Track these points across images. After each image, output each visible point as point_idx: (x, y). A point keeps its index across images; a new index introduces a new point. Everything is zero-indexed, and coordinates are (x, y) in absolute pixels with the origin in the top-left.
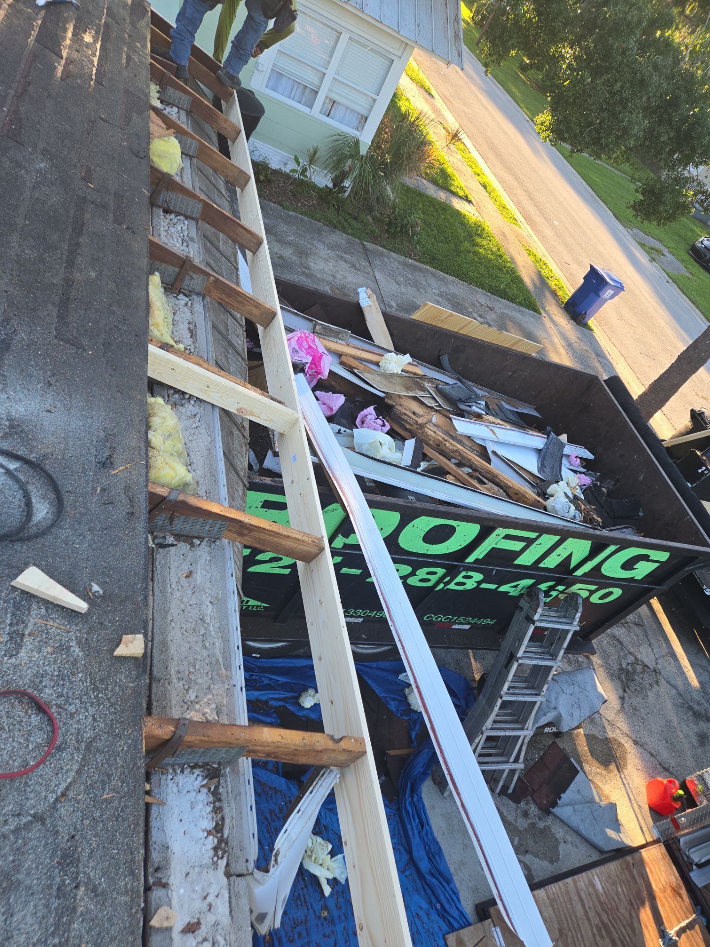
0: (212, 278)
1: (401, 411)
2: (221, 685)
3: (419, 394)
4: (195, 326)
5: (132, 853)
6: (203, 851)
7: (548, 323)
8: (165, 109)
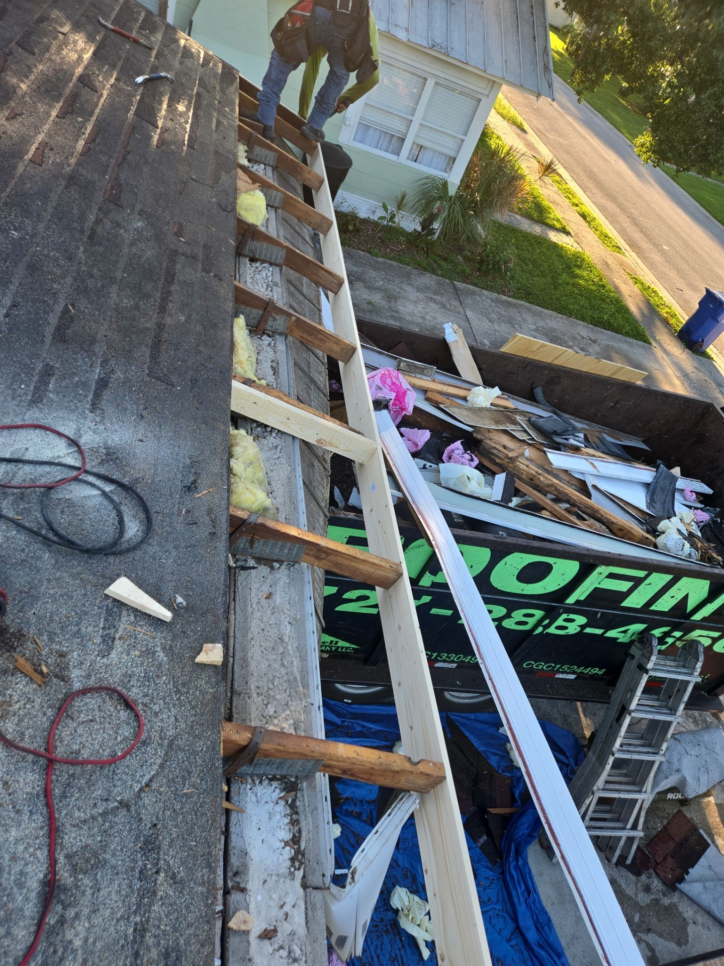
0: (294, 318)
1: (490, 445)
2: (298, 702)
3: (510, 427)
4: (278, 363)
5: (209, 847)
6: (281, 860)
7: (659, 352)
8: (253, 167)
